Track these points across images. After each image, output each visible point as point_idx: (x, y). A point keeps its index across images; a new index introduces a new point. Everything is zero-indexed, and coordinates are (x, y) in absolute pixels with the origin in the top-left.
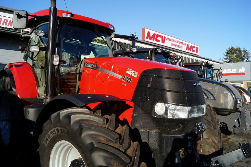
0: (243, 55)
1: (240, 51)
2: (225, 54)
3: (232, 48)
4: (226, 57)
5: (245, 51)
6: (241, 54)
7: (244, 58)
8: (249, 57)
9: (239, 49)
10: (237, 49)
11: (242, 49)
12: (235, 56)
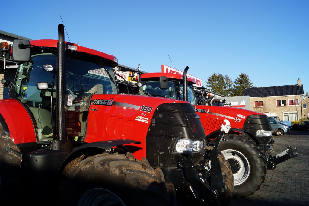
0: (225, 83)
1: (222, 78)
2: (208, 81)
3: (215, 74)
4: (208, 85)
5: (227, 79)
6: (223, 81)
7: (226, 85)
8: (231, 84)
9: (222, 76)
10: (219, 76)
11: (224, 76)
12: (218, 84)
